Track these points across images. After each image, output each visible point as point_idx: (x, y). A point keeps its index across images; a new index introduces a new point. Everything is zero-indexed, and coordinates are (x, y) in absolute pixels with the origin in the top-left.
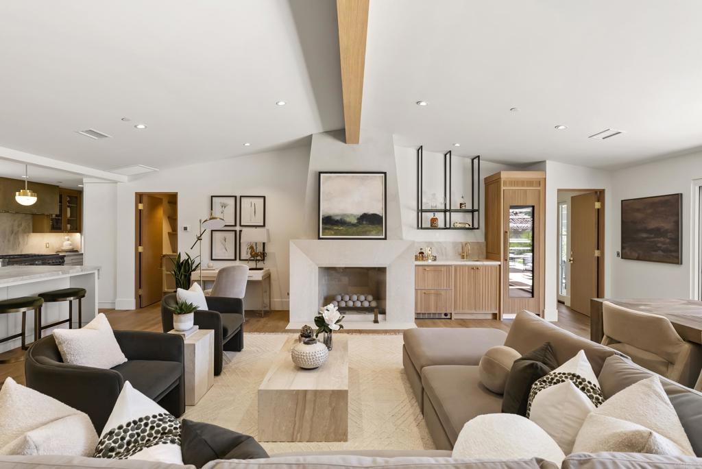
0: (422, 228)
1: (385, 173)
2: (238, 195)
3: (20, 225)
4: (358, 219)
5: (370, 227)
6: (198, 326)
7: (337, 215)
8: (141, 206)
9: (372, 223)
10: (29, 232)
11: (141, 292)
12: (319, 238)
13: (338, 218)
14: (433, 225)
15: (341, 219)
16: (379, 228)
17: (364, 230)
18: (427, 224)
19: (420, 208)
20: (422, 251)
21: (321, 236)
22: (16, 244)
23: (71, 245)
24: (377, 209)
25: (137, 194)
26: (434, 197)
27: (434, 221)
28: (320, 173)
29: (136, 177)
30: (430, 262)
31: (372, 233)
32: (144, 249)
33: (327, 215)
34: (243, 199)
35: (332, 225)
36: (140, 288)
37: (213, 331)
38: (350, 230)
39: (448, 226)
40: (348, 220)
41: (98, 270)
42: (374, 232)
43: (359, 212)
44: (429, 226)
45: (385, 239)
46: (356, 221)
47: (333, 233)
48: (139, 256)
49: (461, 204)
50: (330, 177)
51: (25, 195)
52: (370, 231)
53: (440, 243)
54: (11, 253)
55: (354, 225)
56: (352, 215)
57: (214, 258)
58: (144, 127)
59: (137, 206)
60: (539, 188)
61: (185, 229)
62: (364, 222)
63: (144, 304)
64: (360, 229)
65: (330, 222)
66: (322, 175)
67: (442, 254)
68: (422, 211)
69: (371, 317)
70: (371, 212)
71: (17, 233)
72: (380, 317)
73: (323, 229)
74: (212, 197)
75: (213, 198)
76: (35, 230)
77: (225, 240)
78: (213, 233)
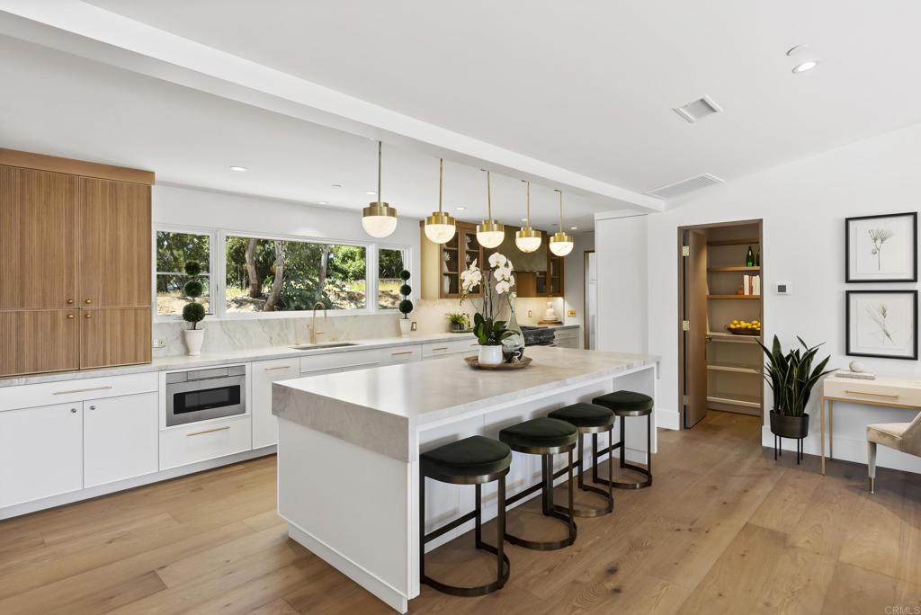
8: (686, 251)
11: (687, 401)
23: (554, 314)
25: (680, 229)
32: (690, 325)
36: (685, 394)
41: (658, 363)
57: (852, 350)
58: (814, 64)
59: (680, 251)
61: (782, 289)
63: (691, 423)
74: (847, 220)
75: (851, 223)
76: (521, 294)
77: (884, 313)
78: (852, 296)
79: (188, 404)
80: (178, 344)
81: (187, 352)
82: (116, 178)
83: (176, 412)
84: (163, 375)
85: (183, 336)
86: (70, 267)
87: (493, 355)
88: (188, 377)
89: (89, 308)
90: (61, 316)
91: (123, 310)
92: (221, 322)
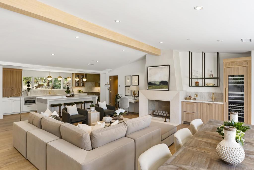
0: (192, 86)
1: (169, 65)
2: (132, 75)
3: (93, 85)
4: (160, 83)
5: (164, 86)
6: (96, 111)
7: (153, 82)
8: (111, 80)
9: (164, 84)
10: (94, 87)
12: (147, 90)
13: (153, 83)
14: (197, 85)
15: (154, 83)
16: (167, 86)
17: (162, 87)
18: (194, 84)
19: (191, 77)
20: (191, 96)
21: (148, 89)
22: (92, 89)
24: (166, 79)
25: (110, 76)
26: (198, 72)
27: (197, 83)
28: (148, 67)
29: (109, 72)
30: (192, 100)
31: (164, 88)
32: (112, 92)
33: (150, 82)
34: (133, 76)
35: (151, 85)
37: (99, 112)
38: (157, 87)
39: (204, 85)
40: (156, 83)
42: (165, 88)
43: (160, 80)
44: (195, 85)
45: (169, 90)
46: (159, 84)
47: (151, 88)
48: (110, 94)
49: (210, 75)
50: (151, 68)
51: (84, 79)
52: (163, 87)
53: (201, 92)
54: (91, 92)
55: (158, 85)
56: (158, 81)
57: (126, 95)
58: (98, 61)
59: (110, 80)
60: (248, 66)
61: (119, 86)
62: (162, 84)
64: (160, 86)
65: (151, 84)
66: (149, 68)
67: (203, 98)
68: (192, 79)
69: (164, 119)
70: (164, 80)
71: (92, 87)
72: (167, 120)
73: (149, 86)
74: (125, 76)
76: (96, 86)
77: (128, 90)
78: (126, 87)
79: (27, 102)
80: (26, 94)
81: (28, 95)
82: (17, 70)
83: (25, 103)
84: (23, 98)
85: (27, 93)
86: (10, 83)
87: (69, 95)
88: (27, 98)
89: (13, 88)
90: (9, 89)
91: (18, 89)
92: (33, 91)
